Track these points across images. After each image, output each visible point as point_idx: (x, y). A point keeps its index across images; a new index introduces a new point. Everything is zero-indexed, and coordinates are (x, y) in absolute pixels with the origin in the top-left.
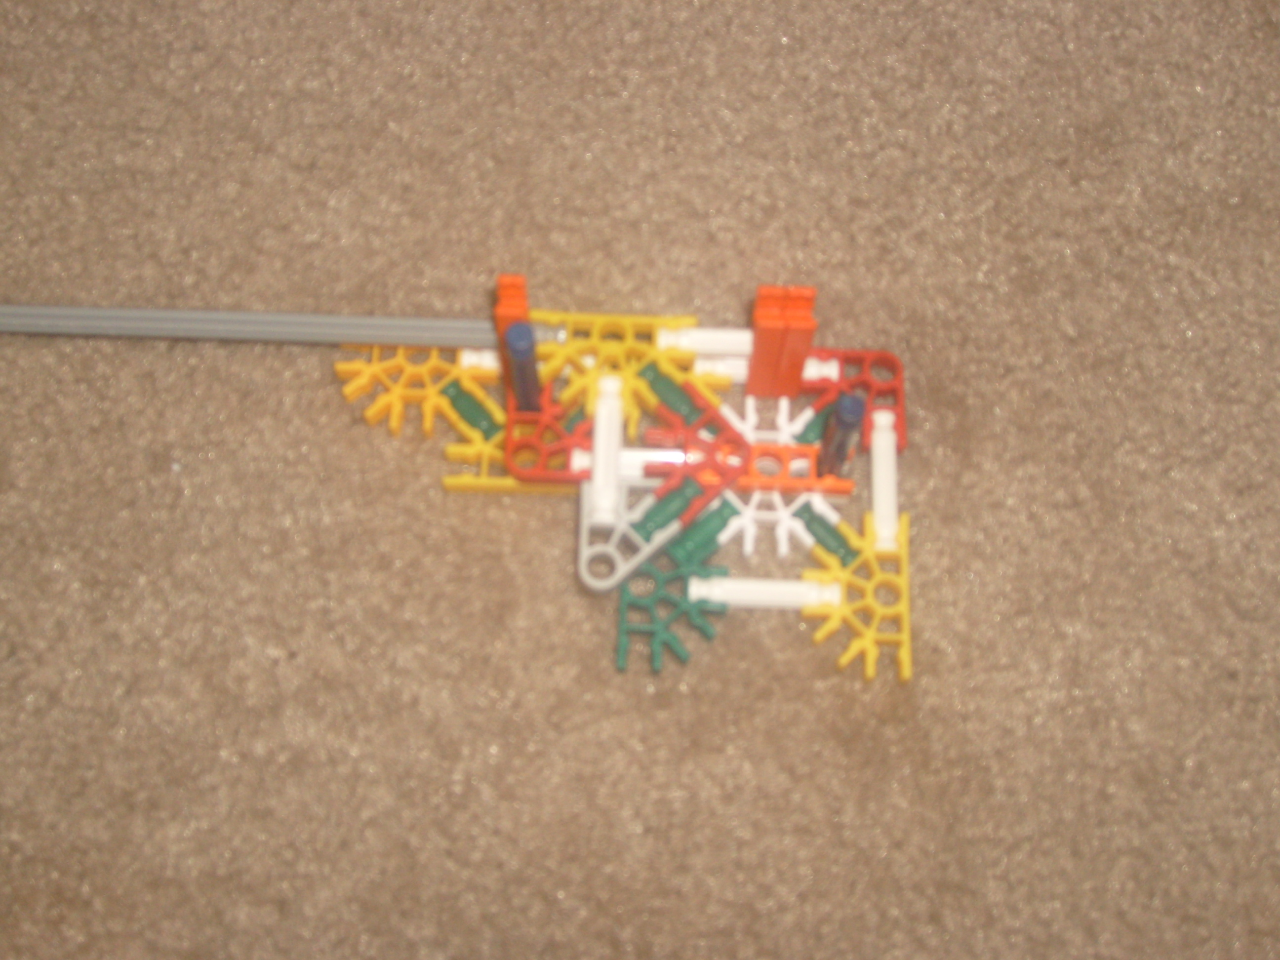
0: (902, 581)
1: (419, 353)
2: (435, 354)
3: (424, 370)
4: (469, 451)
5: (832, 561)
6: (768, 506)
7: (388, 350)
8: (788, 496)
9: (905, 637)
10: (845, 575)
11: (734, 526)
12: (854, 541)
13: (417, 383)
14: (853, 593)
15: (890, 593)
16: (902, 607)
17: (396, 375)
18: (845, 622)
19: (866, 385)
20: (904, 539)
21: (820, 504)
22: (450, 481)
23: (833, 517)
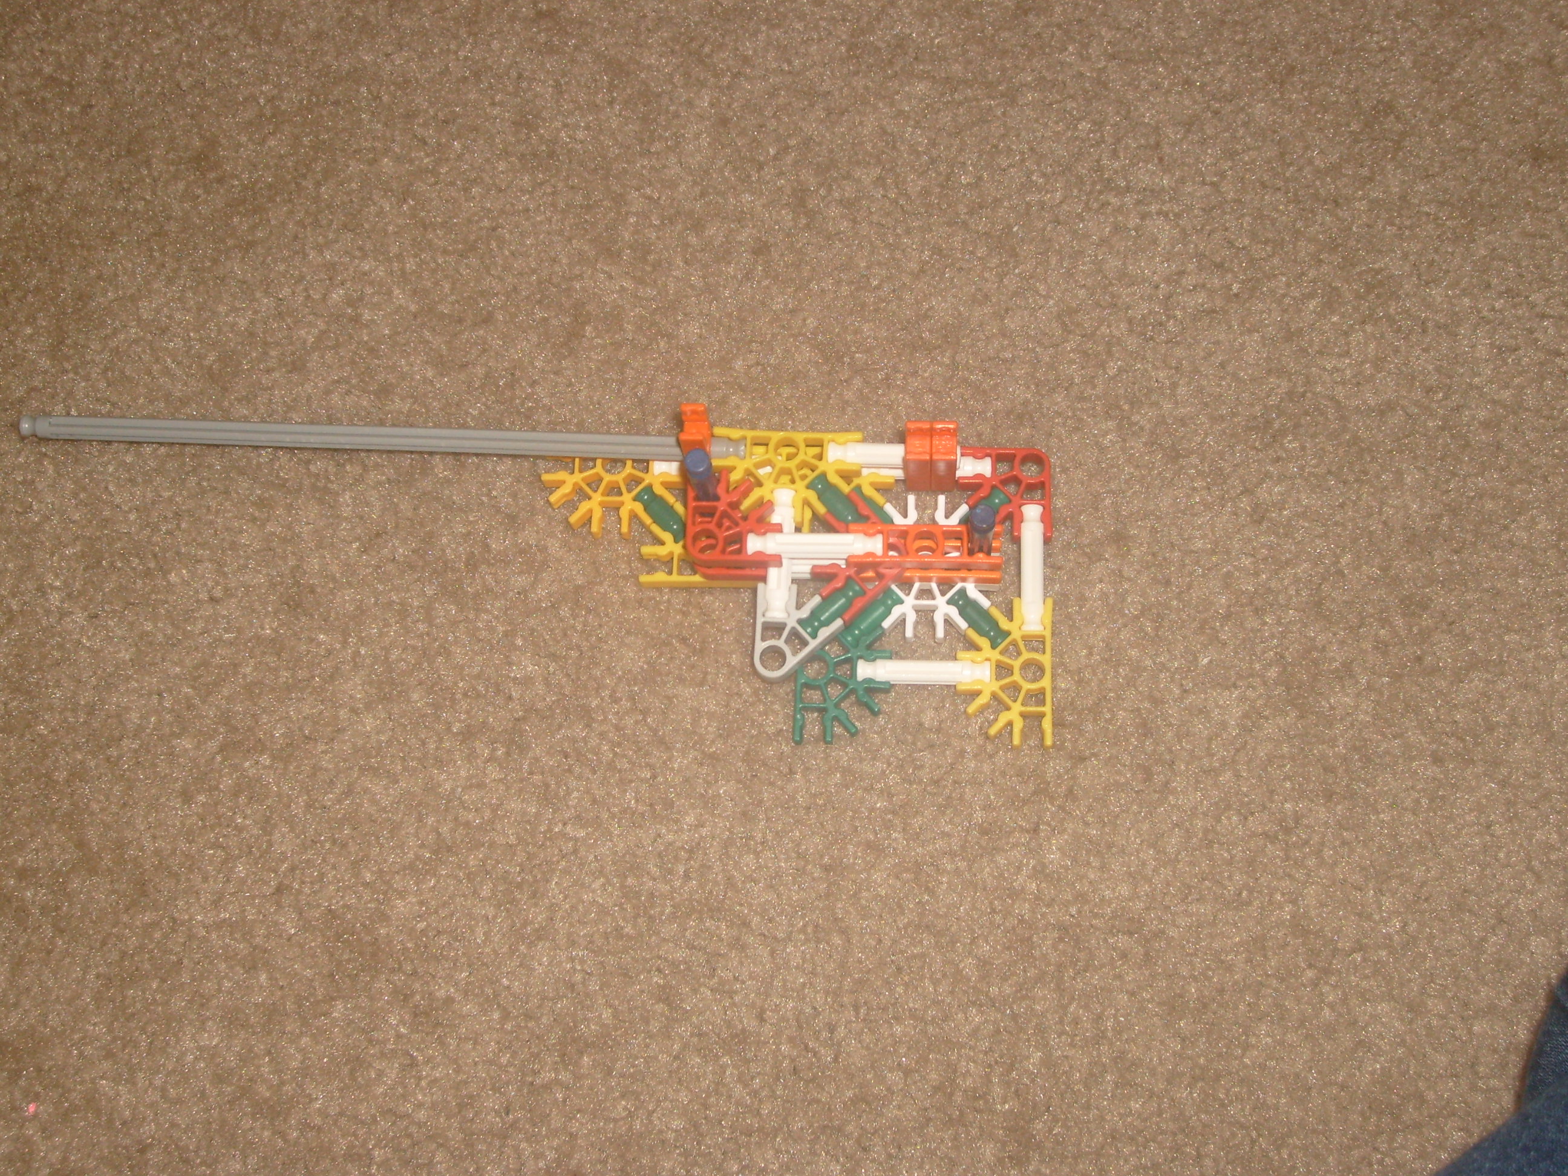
0: (1046, 659)
1: (614, 463)
2: (629, 463)
3: (619, 477)
4: (662, 551)
5: (984, 642)
6: (926, 593)
7: (587, 461)
8: (945, 585)
9: (1047, 709)
10: (995, 655)
11: (897, 611)
12: (1004, 624)
13: (614, 490)
14: (1002, 670)
15: (1035, 670)
16: (1046, 683)
17: (595, 483)
18: (994, 696)
19: (1016, 480)
20: (1048, 622)
21: (973, 591)
22: (644, 578)
23: (985, 602)
